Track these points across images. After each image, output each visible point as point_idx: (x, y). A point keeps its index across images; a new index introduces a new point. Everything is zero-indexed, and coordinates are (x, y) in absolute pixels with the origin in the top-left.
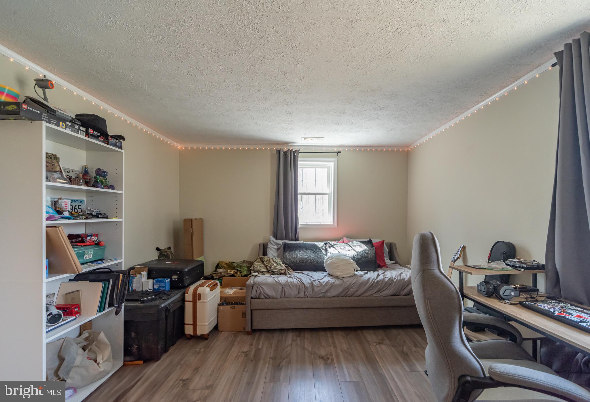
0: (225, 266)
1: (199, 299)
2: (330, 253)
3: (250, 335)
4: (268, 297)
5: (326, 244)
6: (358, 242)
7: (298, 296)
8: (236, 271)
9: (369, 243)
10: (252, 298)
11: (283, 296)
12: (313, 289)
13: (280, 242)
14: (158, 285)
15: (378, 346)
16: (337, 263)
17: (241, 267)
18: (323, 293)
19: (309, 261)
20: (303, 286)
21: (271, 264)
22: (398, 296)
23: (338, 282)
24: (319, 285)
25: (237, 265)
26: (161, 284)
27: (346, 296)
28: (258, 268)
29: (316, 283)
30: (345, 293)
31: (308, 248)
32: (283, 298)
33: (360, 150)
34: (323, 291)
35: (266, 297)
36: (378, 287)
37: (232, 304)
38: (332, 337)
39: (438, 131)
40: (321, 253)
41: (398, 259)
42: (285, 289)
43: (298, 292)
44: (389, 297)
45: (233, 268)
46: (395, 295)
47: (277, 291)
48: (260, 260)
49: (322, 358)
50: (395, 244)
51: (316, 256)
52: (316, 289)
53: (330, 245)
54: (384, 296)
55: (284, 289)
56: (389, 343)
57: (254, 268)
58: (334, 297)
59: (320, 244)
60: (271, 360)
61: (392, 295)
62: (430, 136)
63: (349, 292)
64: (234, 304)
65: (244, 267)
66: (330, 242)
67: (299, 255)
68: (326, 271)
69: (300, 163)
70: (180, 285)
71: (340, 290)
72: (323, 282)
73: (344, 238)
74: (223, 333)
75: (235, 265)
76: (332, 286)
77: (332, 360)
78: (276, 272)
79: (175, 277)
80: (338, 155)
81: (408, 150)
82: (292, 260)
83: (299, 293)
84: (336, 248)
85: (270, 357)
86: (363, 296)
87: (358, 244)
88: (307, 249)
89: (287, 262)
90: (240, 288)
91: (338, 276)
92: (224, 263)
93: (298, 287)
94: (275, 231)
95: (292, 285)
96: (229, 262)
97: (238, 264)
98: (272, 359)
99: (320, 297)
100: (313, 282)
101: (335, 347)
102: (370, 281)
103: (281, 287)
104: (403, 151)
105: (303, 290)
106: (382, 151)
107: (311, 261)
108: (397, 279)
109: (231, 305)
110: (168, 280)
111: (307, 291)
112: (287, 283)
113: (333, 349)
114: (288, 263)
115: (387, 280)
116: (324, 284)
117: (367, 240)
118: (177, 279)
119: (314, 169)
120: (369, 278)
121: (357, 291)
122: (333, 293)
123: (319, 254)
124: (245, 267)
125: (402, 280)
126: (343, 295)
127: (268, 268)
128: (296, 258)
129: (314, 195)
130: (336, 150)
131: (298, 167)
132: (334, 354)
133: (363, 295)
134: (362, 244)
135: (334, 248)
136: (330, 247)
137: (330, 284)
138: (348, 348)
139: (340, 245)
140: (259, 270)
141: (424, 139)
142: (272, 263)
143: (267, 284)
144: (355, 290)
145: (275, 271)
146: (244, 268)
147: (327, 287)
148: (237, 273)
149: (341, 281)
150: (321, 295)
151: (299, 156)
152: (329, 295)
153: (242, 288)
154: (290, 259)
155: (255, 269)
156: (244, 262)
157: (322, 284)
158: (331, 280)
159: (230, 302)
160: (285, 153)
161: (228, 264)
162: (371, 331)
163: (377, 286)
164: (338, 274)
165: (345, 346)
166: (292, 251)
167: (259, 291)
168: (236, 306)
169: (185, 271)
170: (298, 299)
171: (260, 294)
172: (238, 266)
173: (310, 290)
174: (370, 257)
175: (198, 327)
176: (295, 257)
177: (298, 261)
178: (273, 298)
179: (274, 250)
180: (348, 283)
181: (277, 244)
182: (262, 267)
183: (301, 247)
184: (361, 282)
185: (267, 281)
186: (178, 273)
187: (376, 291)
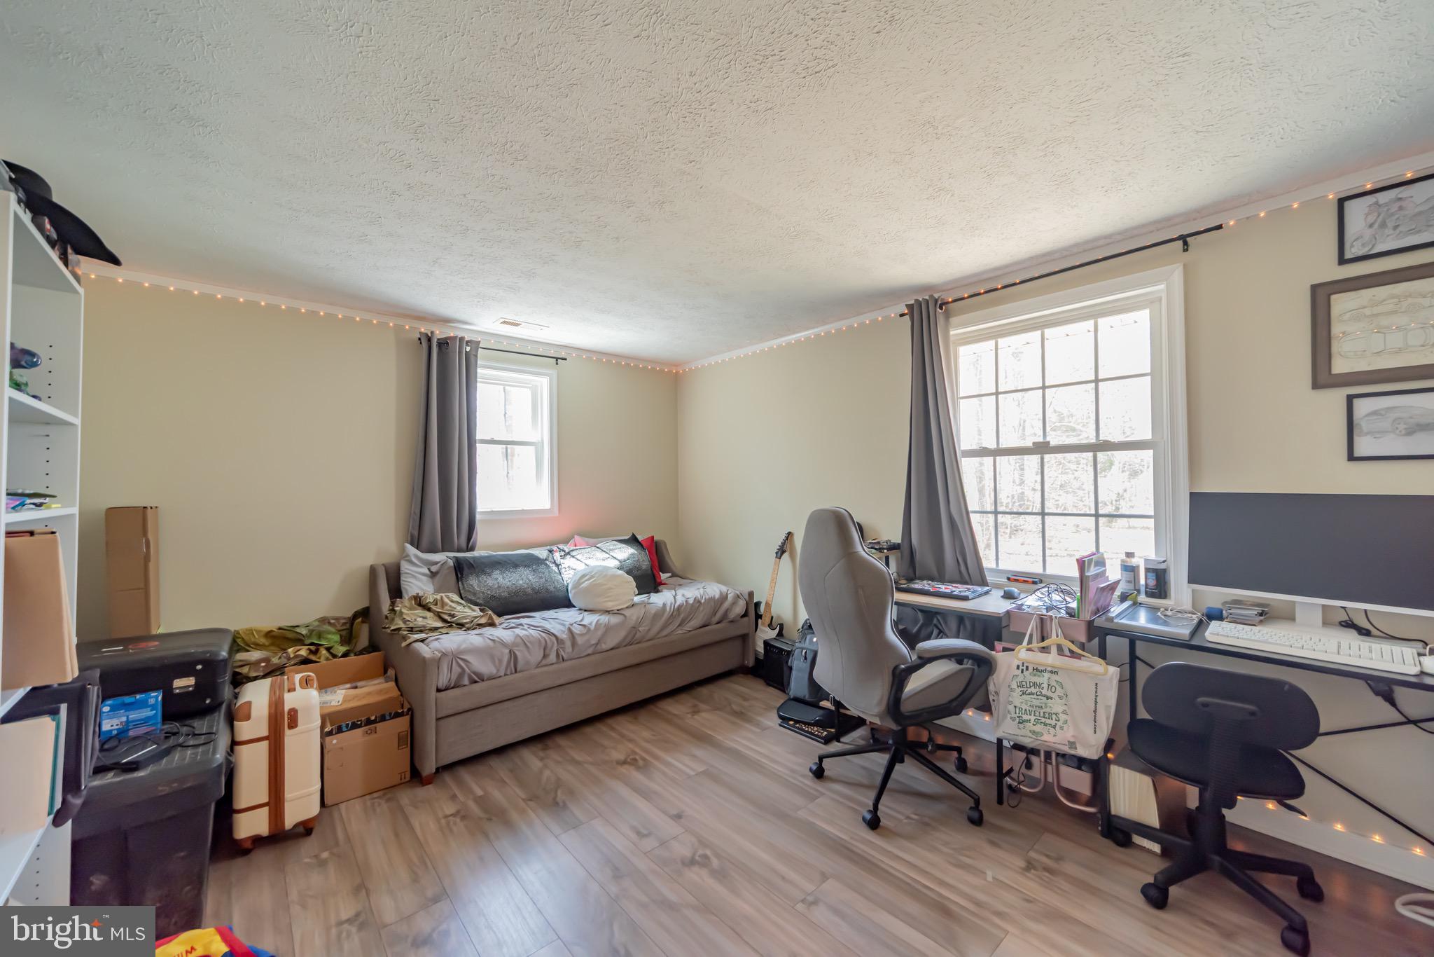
0: (263, 641)
1: (293, 724)
2: (567, 569)
3: (430, 784)
4: (477, 679)
5: (551, 551)
6: (616, 543)
7: (544, 662)
8: (313, 648)
9: (633, 541)
10: (439, 690)
11: (511, 670)
12: (574, 643)
13: (439, 557)
14: (124, 719)
15: (695, 717)
16: (605, 585)
17: (320, 636)
18: (593, 644)
19: (529, 591)
20: (554, 639)
21: (447, 608)
22: (709, 627)
23: (614, 620)
24: (584, 632)
25: (309, 630)
26: (132, 712)
27: (631, 645)
28: (420, 622)
29: (577, 629)
30: (632, 639)
31: (518, 563)
32: (511, 674)
33: (609, 362)
34: (593, 642)
35: (474, 679)
36: (682, 616)
37: (369, 722)
38: (613, 729)
39: (741, 352)
40: (549, 571)
41: (674, 569)
42: (517, 652)
43: (542, 655)
44: (696, 632)
45: (299, 641)
46: (704, 626)
47: (500, 661)
48: (413, 602)
49: (624, 763)
50: (665, 542)
51: (541, 578)
52: (580, 641)
53: (563, 553)
54: (690, 631)
55: (514, 653)
56: (708, 707)
57: (408, 623)
58: (612, 649)
59: (542, 553)
60: (529, 803)
61: (701, 627)
62: (726, 356)
63: (638, 635)
64: (374, 722)
65: (330, 633)
66: (561, 547)
67: (503, 581)
68: (575, 607)
69: (480, 371)
70: (208, 702)
71: (623, 634)
72: (591, 624)
73: (576, 536)
74: (343, 806)
75: (304, 632)
76: (608, 629)
77: (644, 759)
78: (467, 623)
79: (183, 683)
80: (557, 364)
81: (677, 372)
82: (489, 593)
83: (545, 656)
84: (578, 557)
85: (523, 800)
86: (659, 638)
87: (617, 547)
88: (516, 566)
89: (478, 601)
90: (348, 686)
91: (609, 610)
92: (258, 632)
93: (543, 642)
94: (416, 533)
95: (530, 642)
96: (280, 629)
97: (311, 628)
98: (531, 800)
99: (589, 655)
100: (571, 627)
101: (631, 740)
102: (668, 609)
103: (507, 651)
104: (670, 372)
105: (555, 648)
106: (636, 367)
107: (533, 589)
108: (705, 598)
109: (366, 725)
110: (156, 697)
111: (563, 649)
112: (519, 640)
113: (631, 745)
114: (480, 601)
115: (691, 601)
116: (592, 627)
117: (627, 538)
118: (191, 689)
119: (502, 387)
120: (664, 603)
121: (649, 630)
122: (611, 642)
123: (546, 574)
124: (334, 633)
125: (712, 599)
126: (627, 641)
127: (446, 617)
128: (499, 587)
129: (504, 446)
130: (552, 353)
131: (478, 380)
132: (637, 750)
133: (659, 636)
134: (624, 545)
135: (573, 557)
136: (563, 557)
137: (603, 625)
138: (654, 735)
139: (582, 551)
140: (424, 626)
141: (712, 360)
142: (450, 606)
143: (475, 651)
144: (647, 628)
145: (465, 621)
146: (330, 636)
147: (600, 633)
148: (315, 652)
149: (622, 617)
150: (590, 651)
151: (479, 356)
152: (604, 647)
153: (354, 685)
154: (483, 593)
155: (411, 625)
156: (324, 620)
157: (589, 629)
158: (604, 619)
159: (363, 719)
160: (443, 344)
161: (274, 633)
162: (670, 701)
163: (679, 615)
164: (610, 605)
165: (646, 734)
166: (483, 572)
167: (459, 670)
168: (379, 726)
169: (221, 658)
170: (545, 669)
171: (461, 676)
172: (311, 634)
173: (568, 644)
174: (644, 567)
175: (287, 806)
176: (496, 586)
177: (505, 594)
178: (490, 678)
179: (424, 578)
180: (634, 618)
181: (429, 564)
182: (428, 617)
183: (500, 563)
184: (653, 612)
185: (471, 644)
186: (199, 667)
187: (678, 624)
